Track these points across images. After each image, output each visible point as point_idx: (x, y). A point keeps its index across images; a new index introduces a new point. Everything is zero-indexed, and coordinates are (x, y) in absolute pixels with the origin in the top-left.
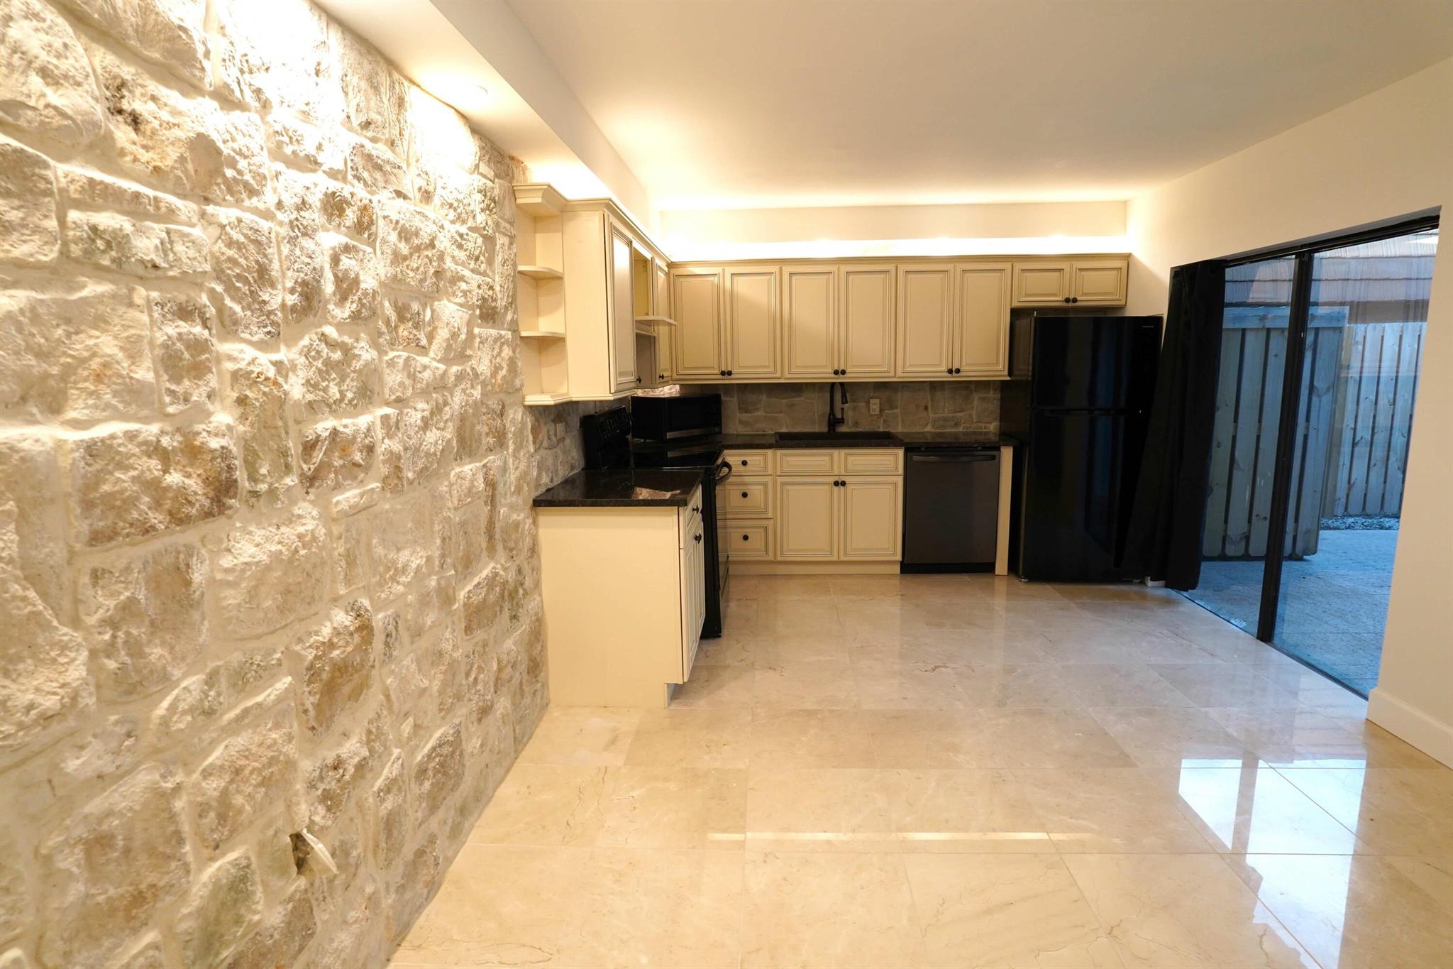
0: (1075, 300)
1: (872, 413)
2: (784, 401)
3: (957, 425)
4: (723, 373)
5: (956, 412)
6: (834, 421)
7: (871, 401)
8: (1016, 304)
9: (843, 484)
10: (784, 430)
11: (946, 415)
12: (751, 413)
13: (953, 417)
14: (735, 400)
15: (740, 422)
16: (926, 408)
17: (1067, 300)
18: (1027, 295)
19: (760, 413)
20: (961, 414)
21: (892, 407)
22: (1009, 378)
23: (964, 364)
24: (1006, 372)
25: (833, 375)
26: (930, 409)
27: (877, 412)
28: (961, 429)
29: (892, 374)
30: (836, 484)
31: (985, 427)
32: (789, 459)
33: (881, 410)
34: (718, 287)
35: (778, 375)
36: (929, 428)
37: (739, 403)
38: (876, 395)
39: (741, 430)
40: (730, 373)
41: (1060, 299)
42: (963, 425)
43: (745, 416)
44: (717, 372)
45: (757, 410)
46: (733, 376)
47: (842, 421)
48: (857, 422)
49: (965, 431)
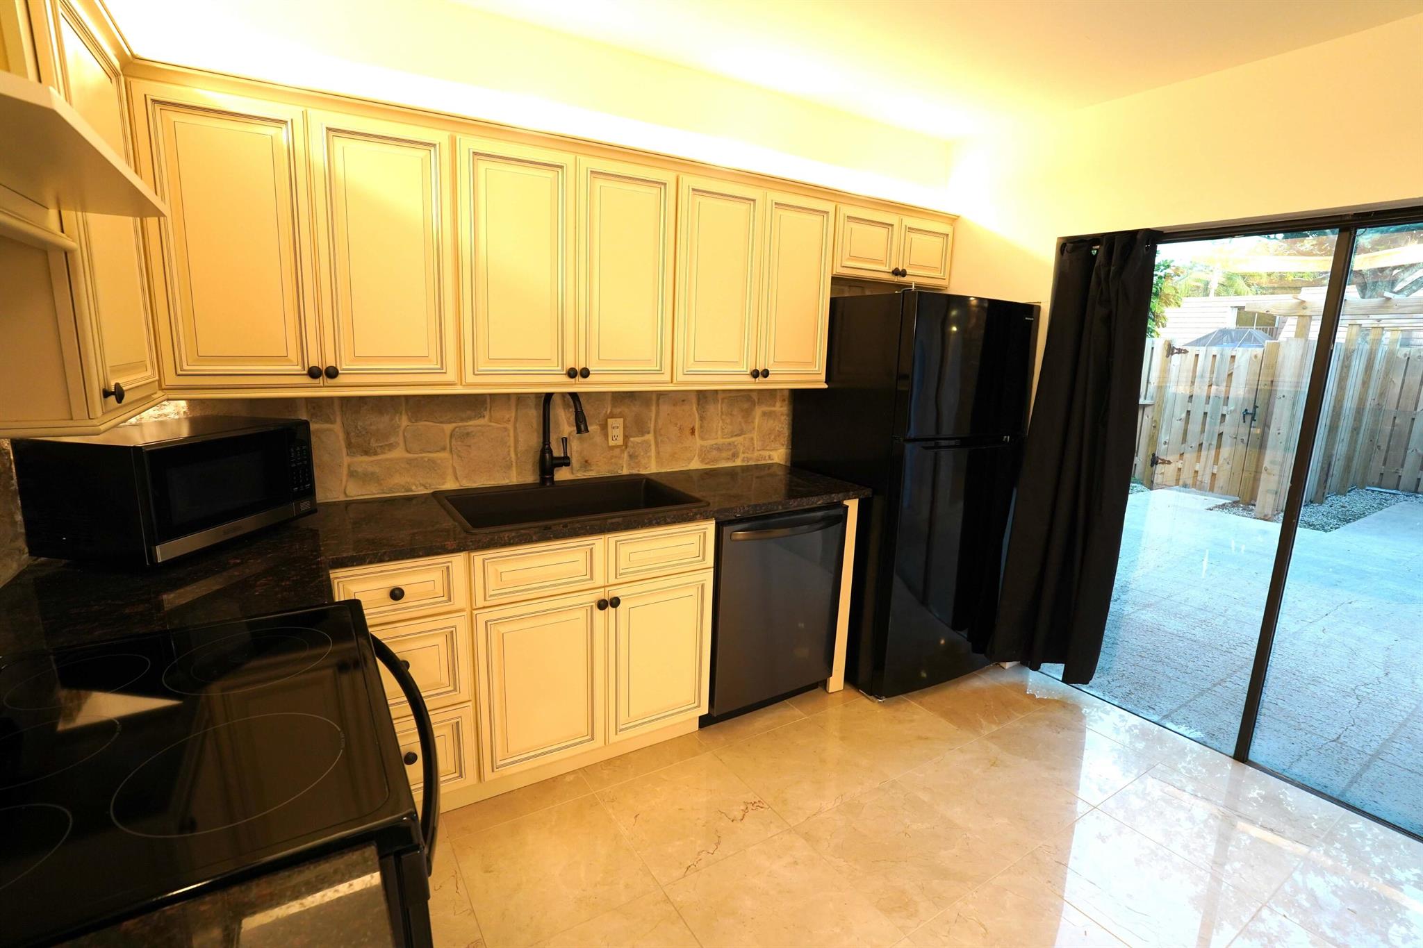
0: (903, 274)
1: (611, 443)
2: (448, 428)
3: (735, 455)
4: (314, 373)
5: (732, 437)
6: (548, 463)
7: (610, 421)
8: (840, 271)
9: (615, 602)
10: (450, 485)
11: (720, 441)
12: (376, 454)
13: (729, 443)
14: (337, 428)
15: (352, 474)
16: (693, 432)
17: (896, 272)
18: (852, 258)
19: (398, 453)
20: (740, 439)
21: (642, 431)
22: (826, 386)
23: (775, 362)
24: (823, 377)
25: (566, 379)
26: (696, 433)
27: (620, 442)
28: (738, 463)
29: (667, 377)
30: (602, 605)
31: (769, 457)
32: (502, 568)
33: (626, 437)
34: (291, 154)
35: (451, 376)
36: (694, 465)
37: (347, 434)
38: (617, 411)
39: (356, 492)
40: (332, 373)
41: (886, 269)
42: (741, 456)
43: (363, 462)
44: (298, 368)
45: (391, 447)
46: (340, 379)
47: (565, 461)
48: (586, 461)
49: (744, 464)
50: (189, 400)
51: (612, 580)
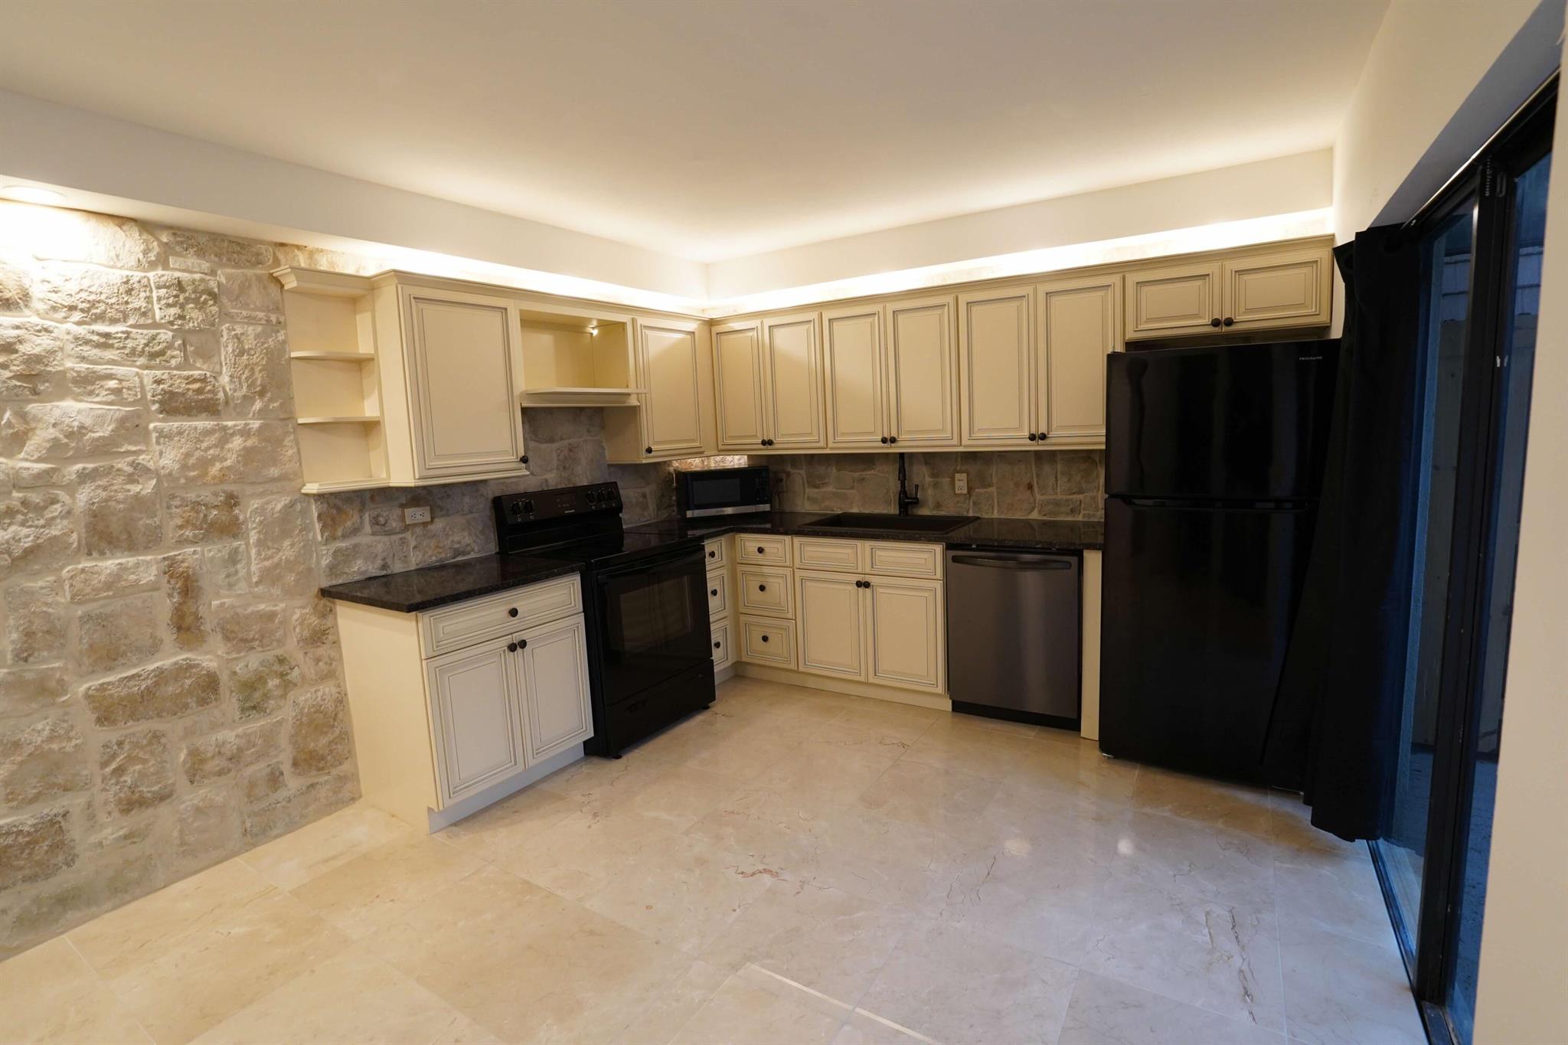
0: (1229, 322)
1: (957, 492)
2: (855, 475)
3: (1073, 511)
4: (765, 442)
5: (1074, 494)
6: (907, 500)
7: (958, 476)
10: (855, 510)
11: (1059, 497)
12: (818, 487)
13: (1067, 500)
14: (803, 472)
15: (811, 498)
16: (1030, 487)
17: (1216, 323)
18: (1149, 320)
19: (830, 489)
20: (1081, 497)
21: (984, 484)
23: (1054, 425)
24: (1104, 438)
25: (881, 444)
26: (1035, 489)
27: (965, 491)
28: (1080, 518)
29: (955, 441)
30: (860, 584)
32: (808, 548)
33: (970, 489)
34: (757, 342)
35: (822, 443)
36: (1035, 515)
38: (964, 468)
40: (771, 443)
42: (1083, 512)
43: (815, 492)
44: (758, 441)
45: (825, 484)
46: (776, 446)
47: (921, 502)
48: (938, 503)
49: (1086, 520)
50: (749, 456)
51: (868, 570)
